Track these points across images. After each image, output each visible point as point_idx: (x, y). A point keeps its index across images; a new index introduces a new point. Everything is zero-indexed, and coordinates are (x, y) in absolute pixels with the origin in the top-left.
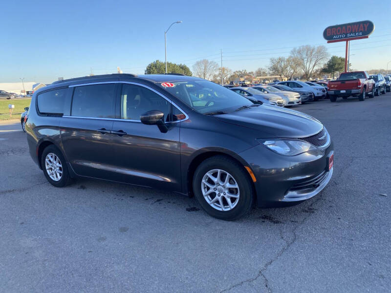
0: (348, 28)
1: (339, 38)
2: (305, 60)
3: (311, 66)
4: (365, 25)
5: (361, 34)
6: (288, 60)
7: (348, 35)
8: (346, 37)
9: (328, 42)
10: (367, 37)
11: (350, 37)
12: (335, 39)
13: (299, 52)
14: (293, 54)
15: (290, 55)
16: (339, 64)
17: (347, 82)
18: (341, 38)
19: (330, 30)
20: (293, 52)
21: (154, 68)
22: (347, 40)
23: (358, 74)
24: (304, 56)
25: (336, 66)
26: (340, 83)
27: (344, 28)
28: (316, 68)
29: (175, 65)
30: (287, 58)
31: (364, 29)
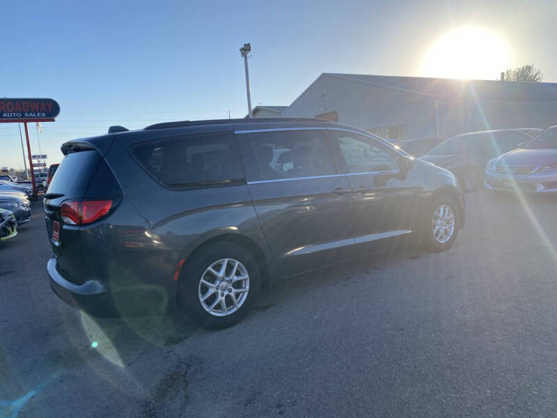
0: (24, 106)
1: (13, 117)
4: (47, 103)
5: (44, 114)
7: (26, 115)
8: (23, 116)
10: (53, 120)
11: (29, 117)
12: (5, 117)
18: (16, 117)
22: (25, 121)
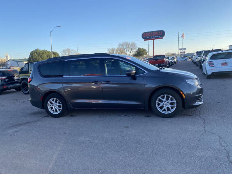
0: (153, 34)
2: (126, 49)
3: (129, 53)
5: (159, 36)
6: (117, 50)
7: (154, 37)
9: (144, 40)
10: (162, 38)
13: (122, 45)
14: (119, 47)
15: (117, 47)
16: (142, 52)
17: (158, 60)
18: (151, 38)
19: (145, 34)
20: (119, 45)
21: (35, 53)
22: (153, 39)
23: (162, 56)
24: (125, 48)
25: (141, 53)
26: (155, 60)
27: (152, 33)
28: (131, 54)
29: (49, 51)
30: (117, 48)
31: (161, 34)
